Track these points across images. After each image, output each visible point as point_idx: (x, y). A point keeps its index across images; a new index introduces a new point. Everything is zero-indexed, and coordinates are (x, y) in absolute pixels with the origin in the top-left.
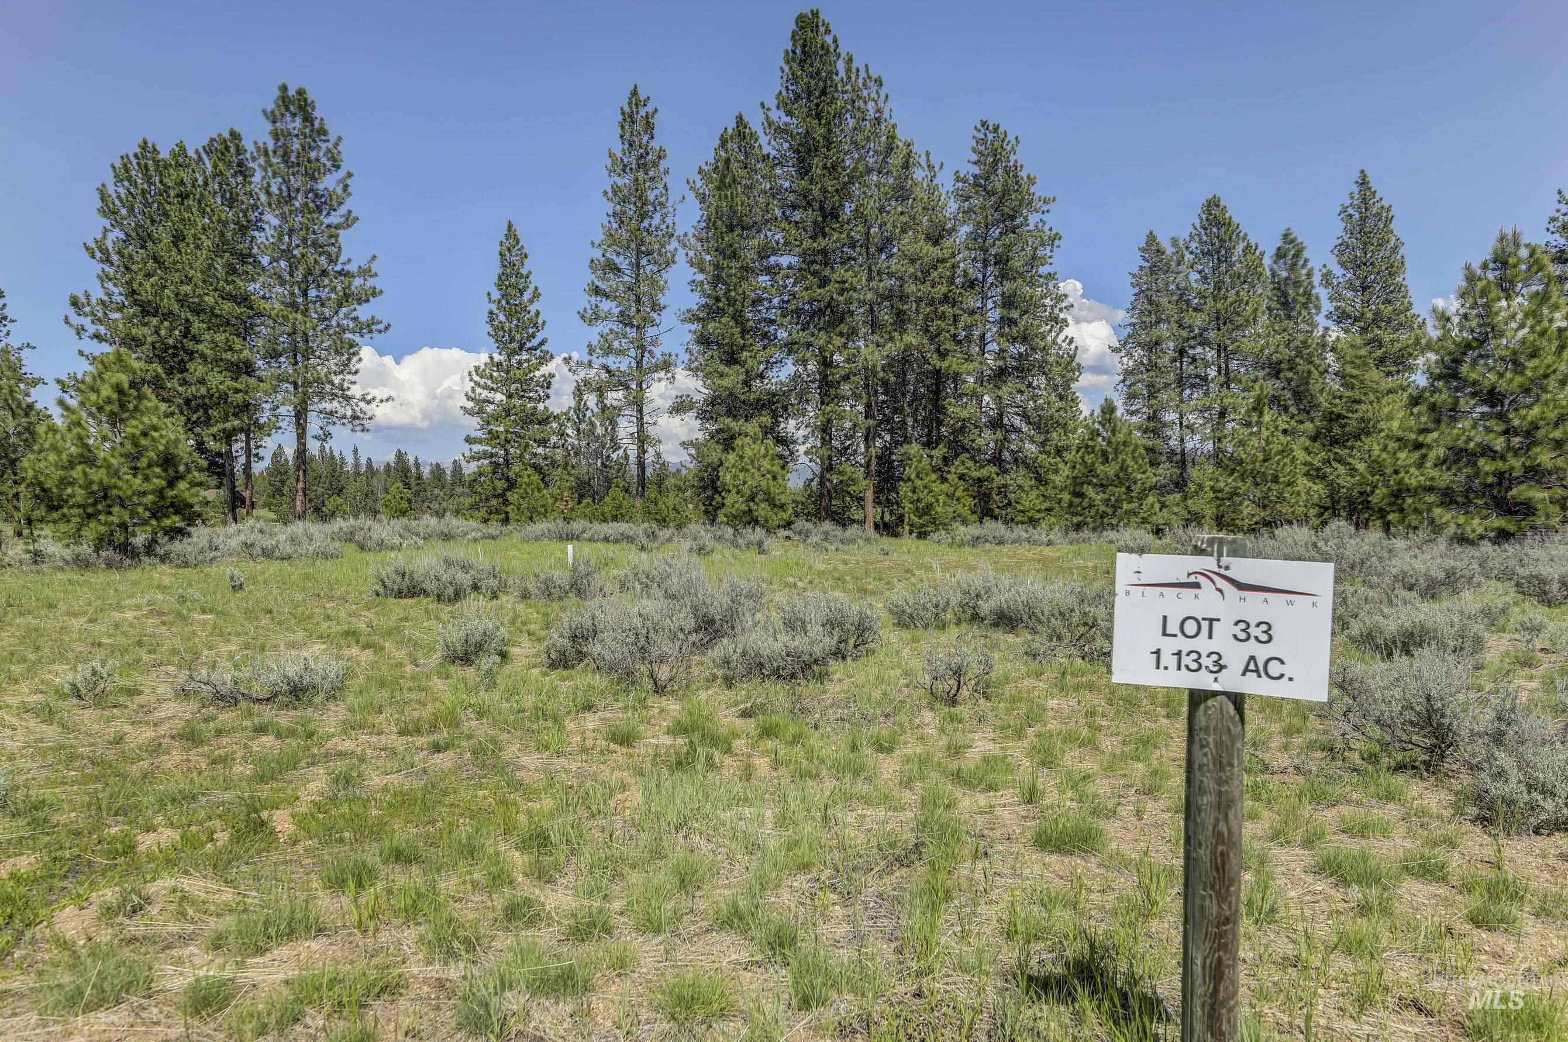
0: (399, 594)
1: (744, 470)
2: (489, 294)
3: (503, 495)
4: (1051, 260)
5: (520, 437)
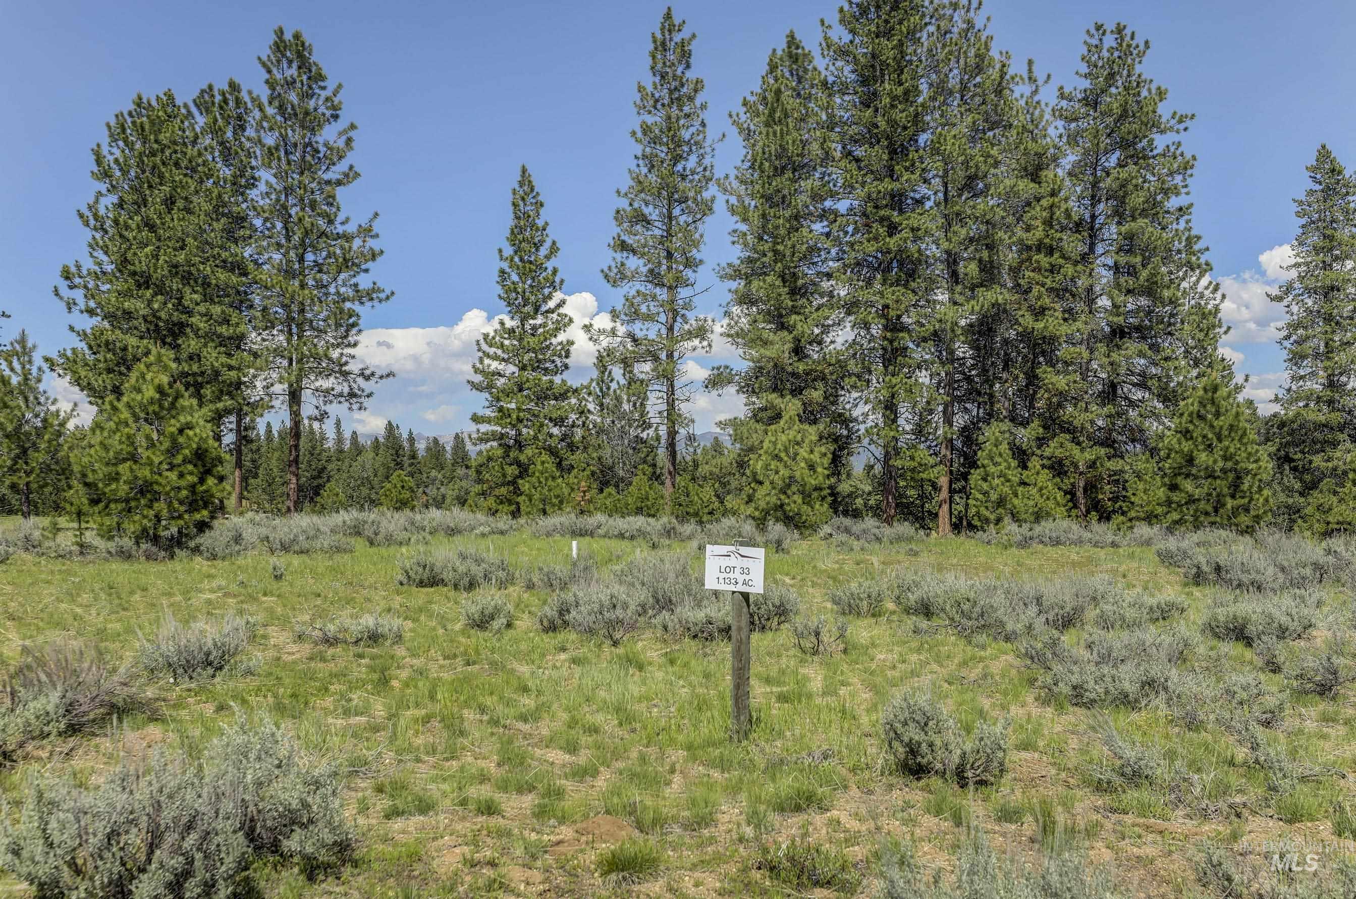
0: (421, 584)
1: (776, 458)
2: (500, 251)
3: (514, 483)
4: (1184, 190)
5: (534, 415)
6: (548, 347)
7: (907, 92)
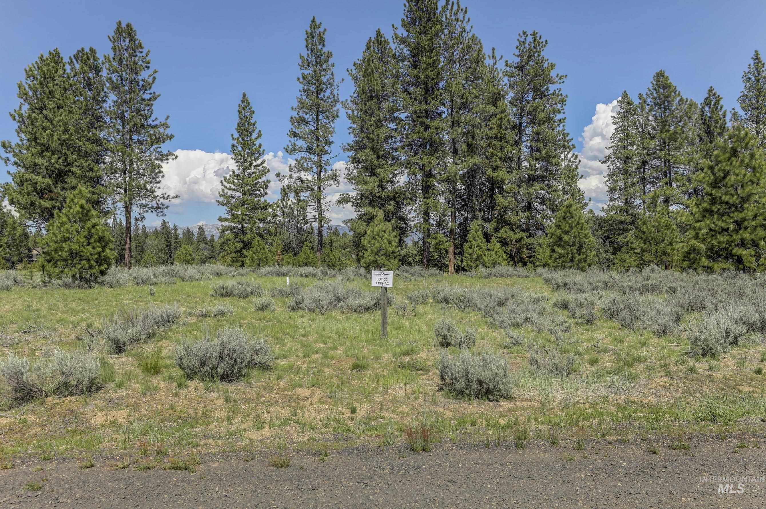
1: (374, 238)
2: (232, 135)
3: (240, 251)
4: (562, 111)
5: (250, 217)
6: (257, 184)
7: (434, 62)
